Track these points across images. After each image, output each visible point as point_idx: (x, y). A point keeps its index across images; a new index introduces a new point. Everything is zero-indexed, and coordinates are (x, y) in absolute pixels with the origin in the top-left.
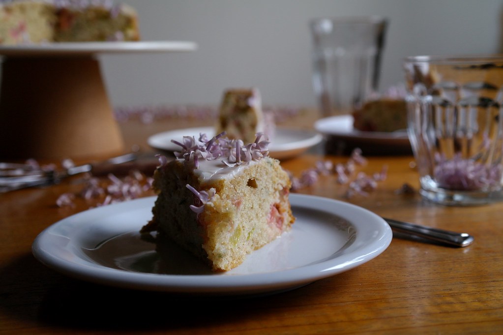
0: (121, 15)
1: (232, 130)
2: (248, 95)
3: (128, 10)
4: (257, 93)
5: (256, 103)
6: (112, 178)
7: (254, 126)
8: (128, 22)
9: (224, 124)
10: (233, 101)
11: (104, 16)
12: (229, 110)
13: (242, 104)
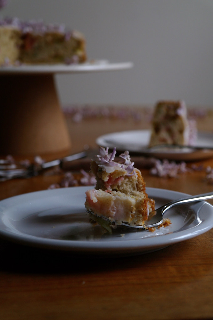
0: (72, 38)
1: (164, 134)
2: (177, 106)
3: (78, 35)
4: (183, 104)
5: (183, 112)
6: (83, 172)
7: (181, 131)
8: (79, 44)
9: (157, 129)
10: (164, 110)
11: (59, 39)
12: (161, 117)
13: (172, 113)
